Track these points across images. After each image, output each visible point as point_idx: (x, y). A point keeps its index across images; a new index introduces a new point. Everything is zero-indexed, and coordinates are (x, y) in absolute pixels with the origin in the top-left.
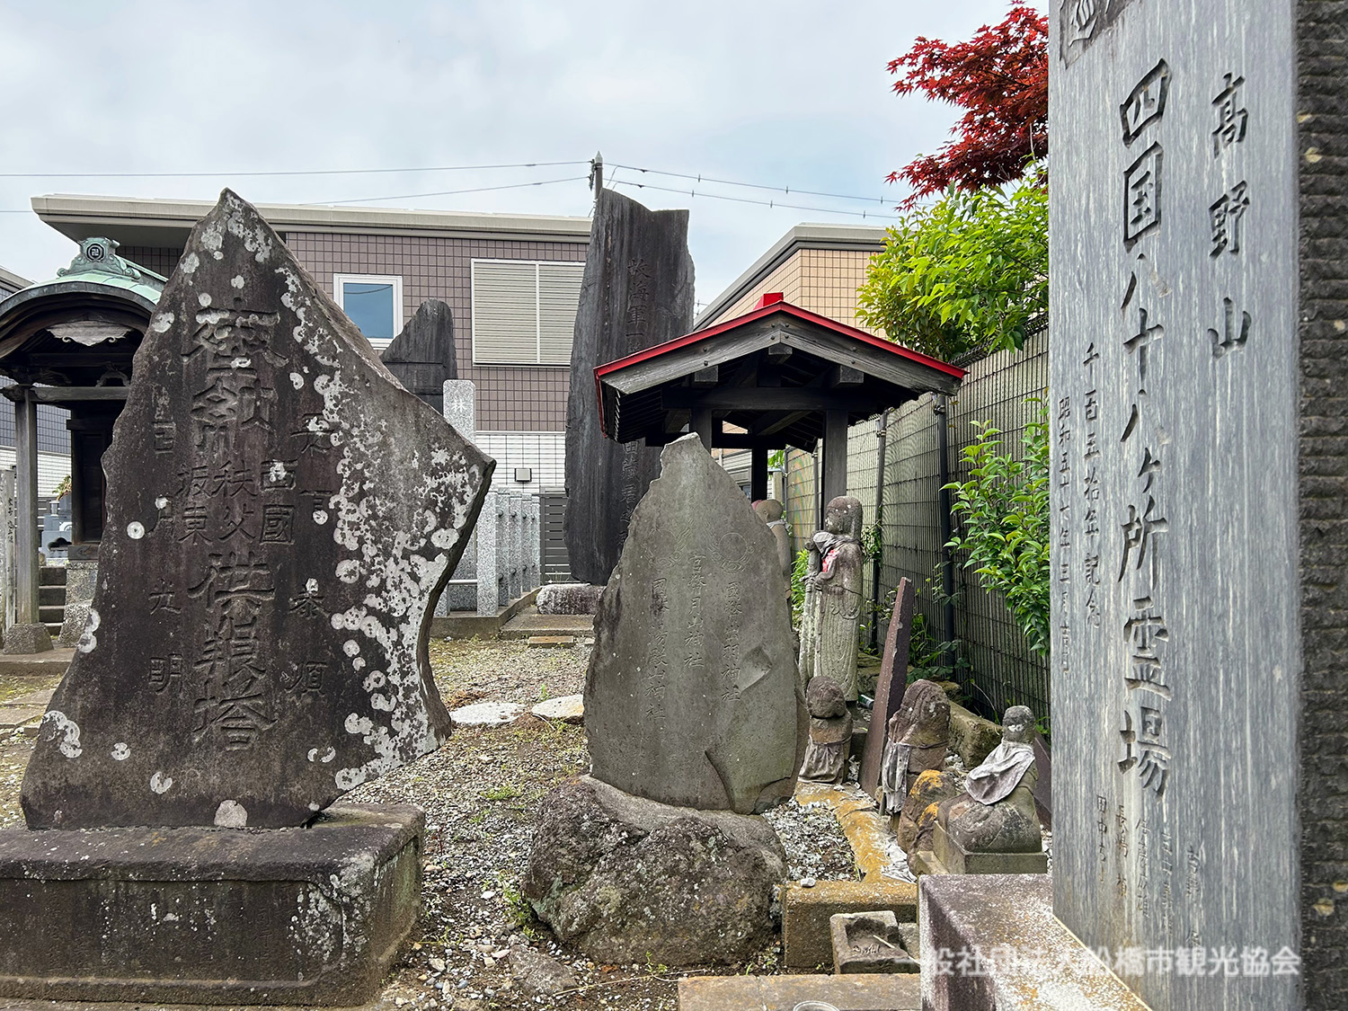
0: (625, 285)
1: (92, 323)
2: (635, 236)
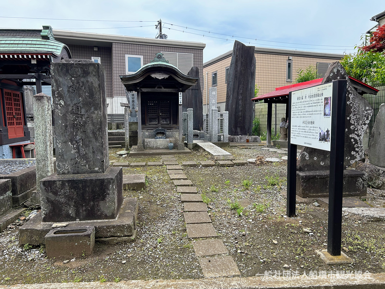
0: (240, 64)
1: (161, 74)
2: (243, 52)
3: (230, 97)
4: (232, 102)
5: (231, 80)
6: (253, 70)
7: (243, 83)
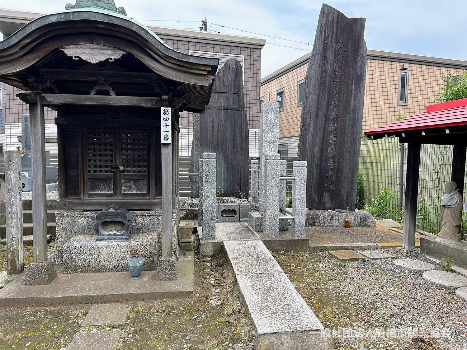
0: (333, 56)
1: (96, 46)
2: (339, 30)
3: (309, 126)
4: (313, 138)
5: (311, 91)
6: (361, 68)
7: (339, 96)
